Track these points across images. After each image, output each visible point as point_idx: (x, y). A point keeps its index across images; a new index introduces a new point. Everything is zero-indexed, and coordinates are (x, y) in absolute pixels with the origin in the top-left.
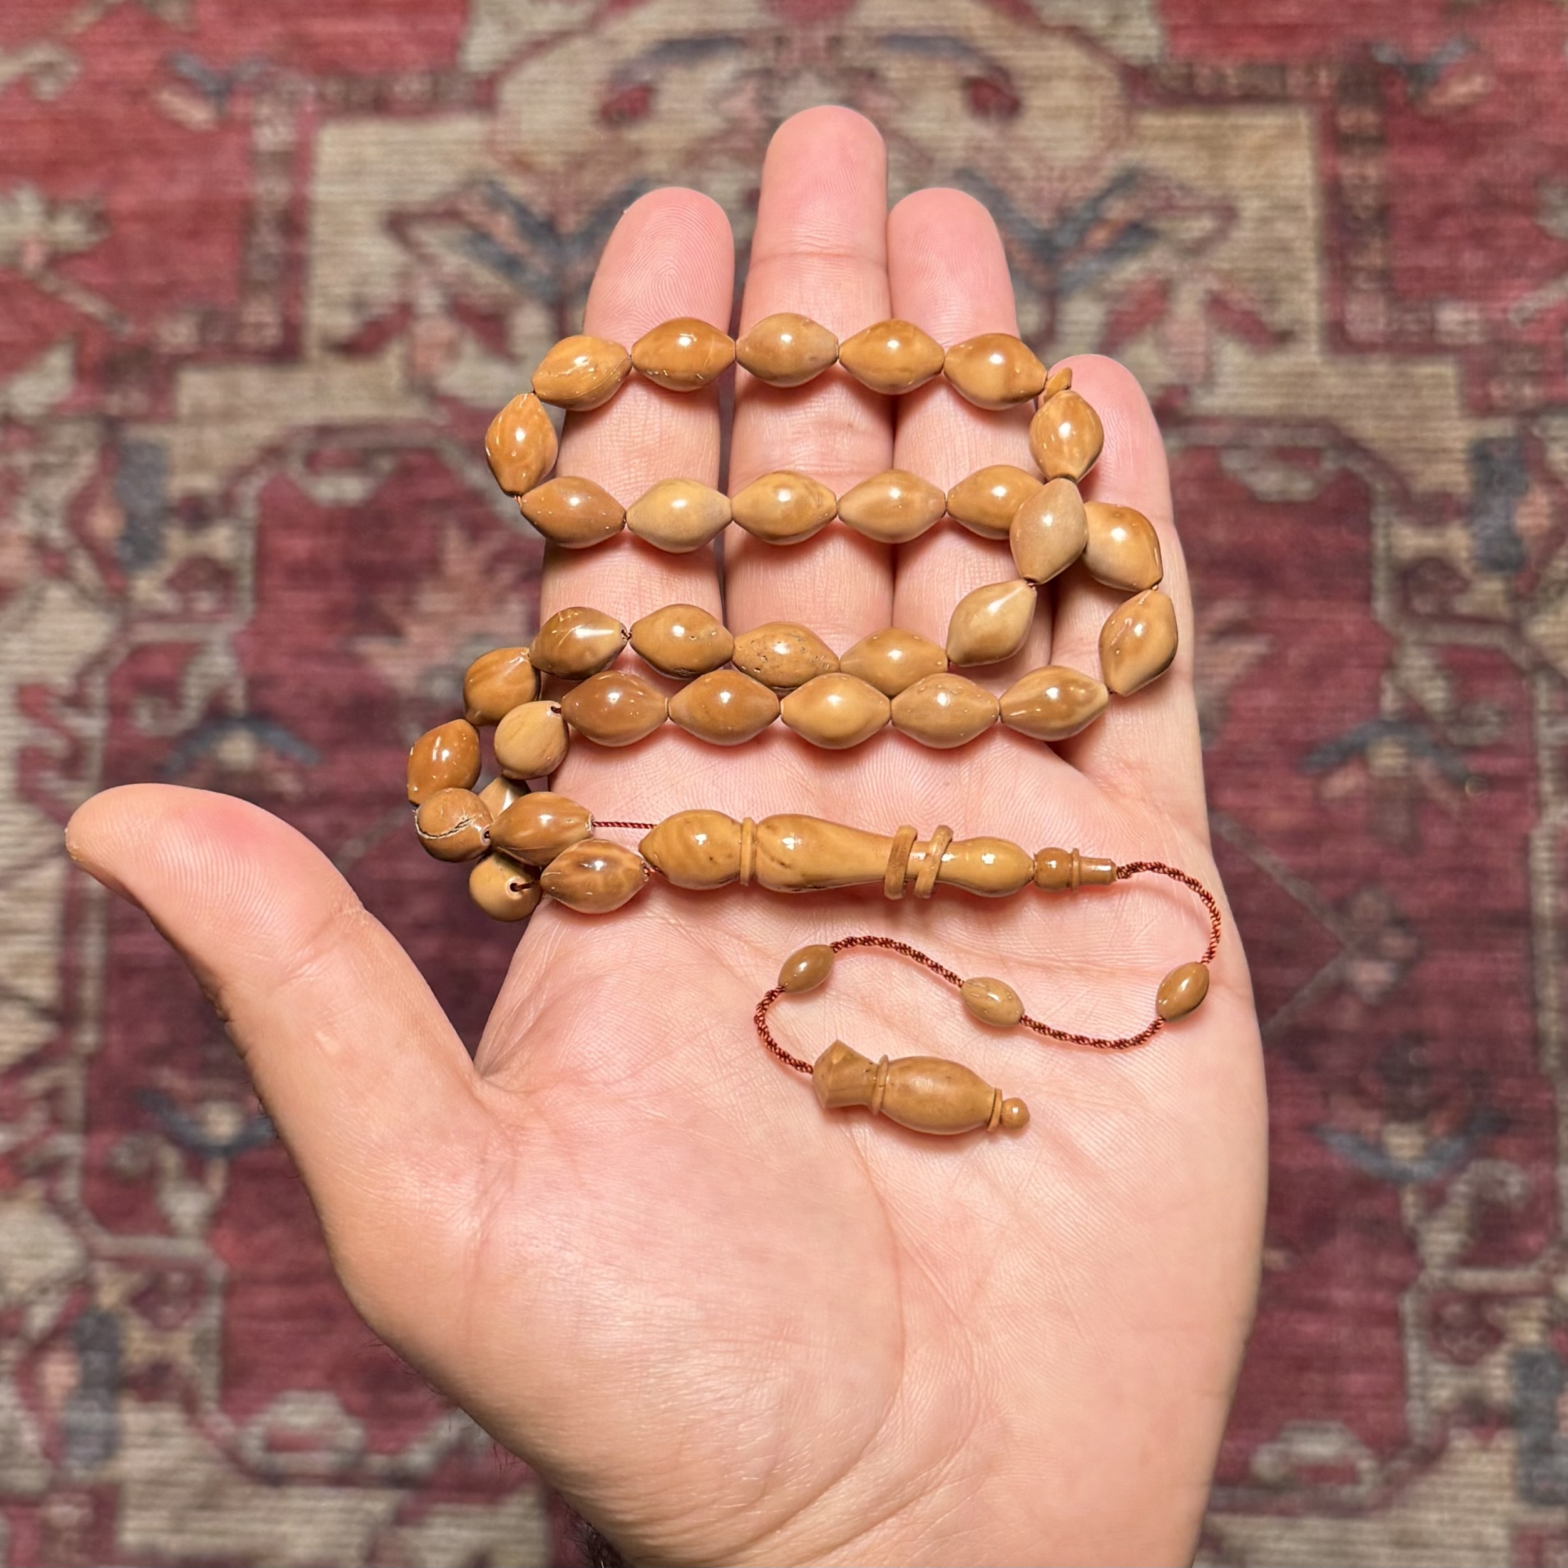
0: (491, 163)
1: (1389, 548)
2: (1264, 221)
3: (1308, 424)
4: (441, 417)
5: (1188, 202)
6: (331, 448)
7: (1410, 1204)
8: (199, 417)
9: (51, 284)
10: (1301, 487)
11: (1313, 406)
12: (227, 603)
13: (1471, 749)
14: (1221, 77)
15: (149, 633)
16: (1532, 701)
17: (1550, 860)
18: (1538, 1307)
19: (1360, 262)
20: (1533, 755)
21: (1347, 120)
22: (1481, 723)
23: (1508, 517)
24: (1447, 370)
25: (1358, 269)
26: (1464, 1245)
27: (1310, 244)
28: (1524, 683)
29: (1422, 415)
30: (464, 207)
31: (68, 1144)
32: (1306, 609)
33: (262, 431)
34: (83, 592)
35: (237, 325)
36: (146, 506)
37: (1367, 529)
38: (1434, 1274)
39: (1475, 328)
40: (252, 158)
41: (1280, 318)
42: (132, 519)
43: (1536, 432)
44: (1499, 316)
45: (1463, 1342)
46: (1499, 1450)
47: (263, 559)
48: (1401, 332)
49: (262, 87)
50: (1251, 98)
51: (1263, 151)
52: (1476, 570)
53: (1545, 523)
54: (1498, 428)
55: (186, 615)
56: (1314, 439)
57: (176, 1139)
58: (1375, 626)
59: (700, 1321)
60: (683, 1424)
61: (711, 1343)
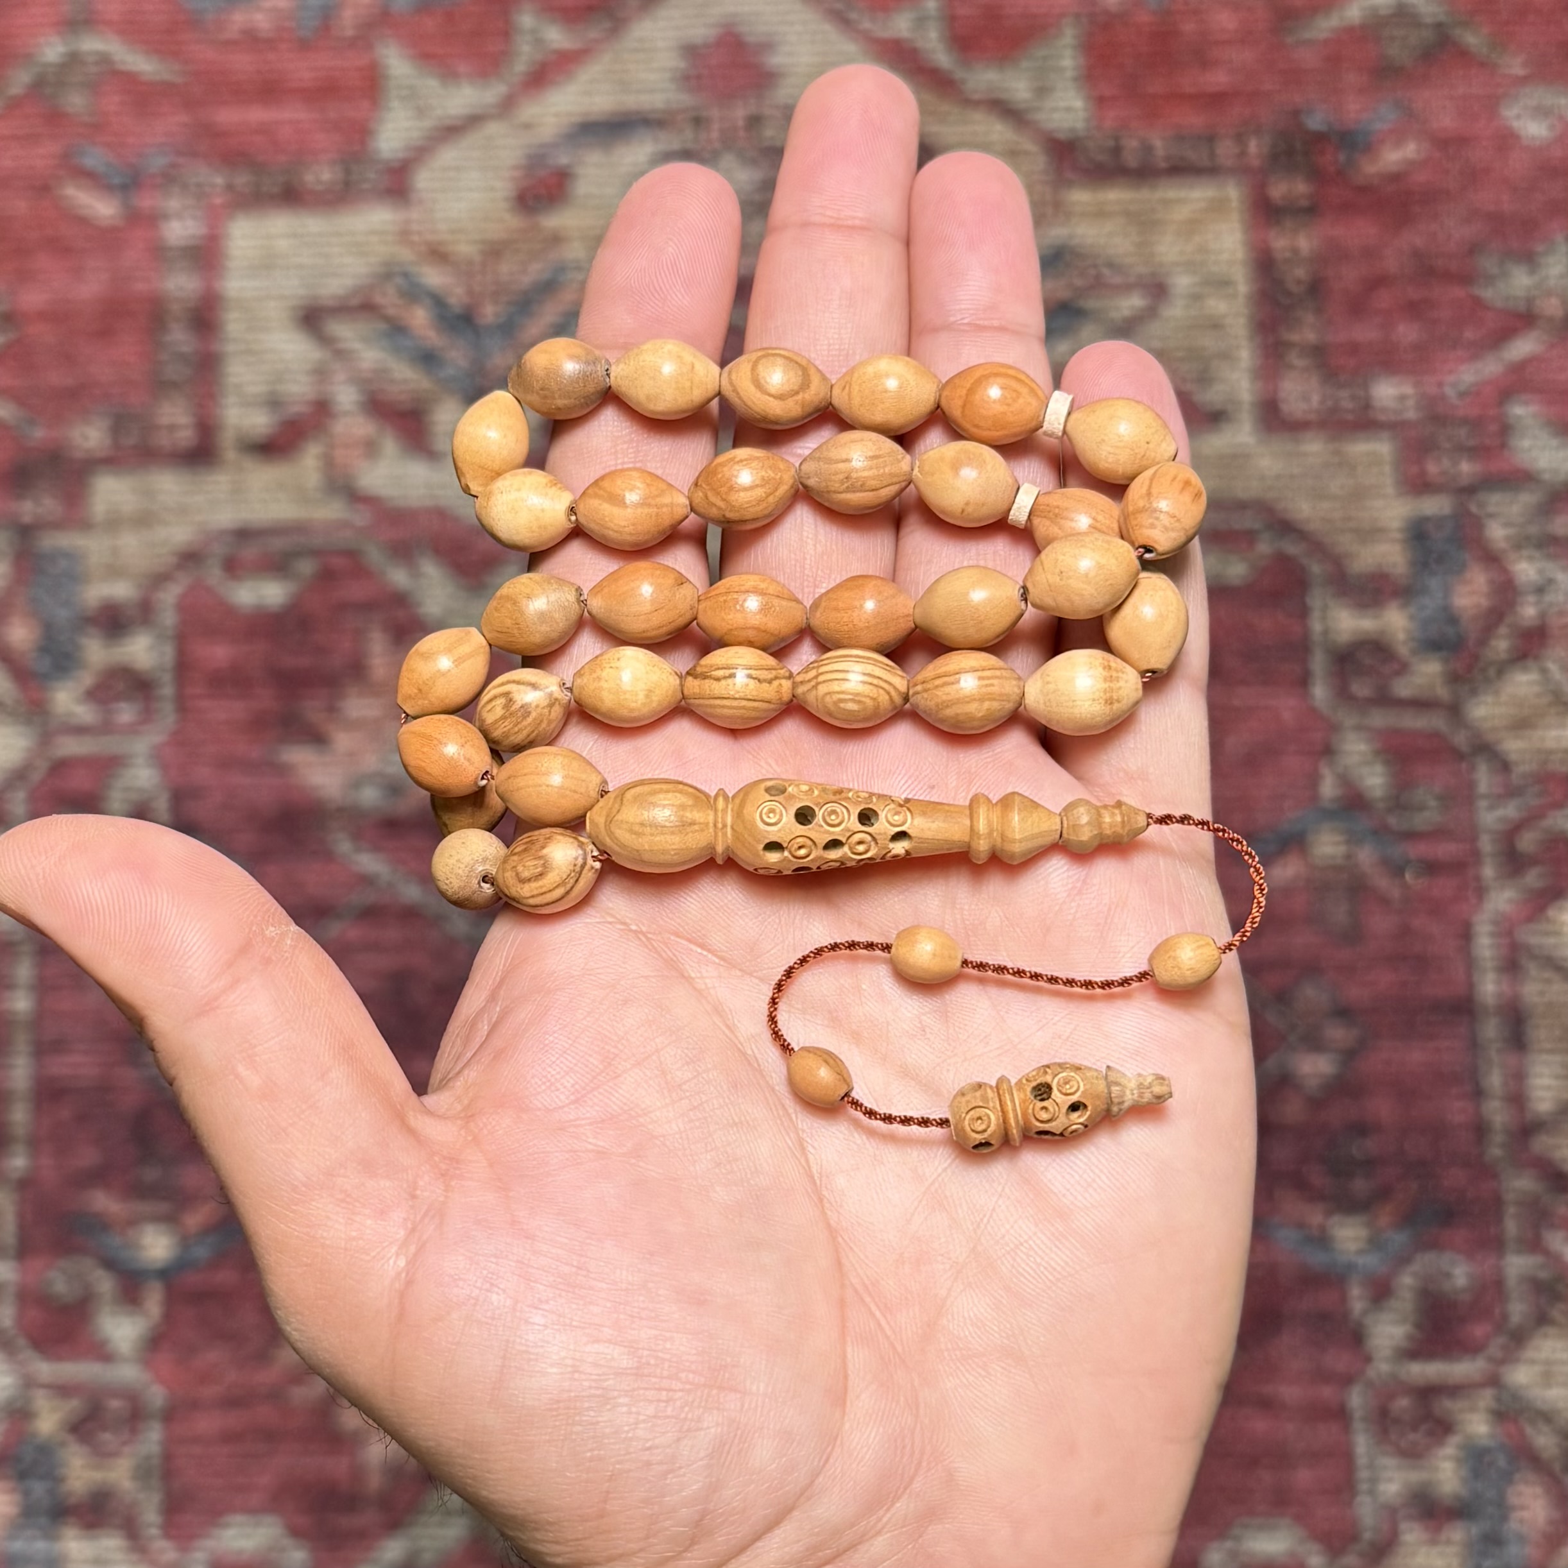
0: (405, 255)
1: (1326, 632)
2: (1196, 298)
3: (1242, 506)
4: (361, 518)
5: (1117, 280)
6: (250, 552)
7: (1357, 1297)
8: (114, 523)
10: (1237, 570)
11: (1246, 488)
12: (147, 715)
13: (1411, 836)
14: (1148, 149)
15: (70, 747)
16: (1471, 785)
17: (1492, 946)
18: (1486, 1398)
19: (1295, 337)
20: (1473, 839)
21: (1279, 190)
22: (1422, 808)
23: (1446, 597)
24: (1382, 447)
25: (1291, 345)
26: (1410, 1337)
27: (1242, 321)
28: (1464, 765)
29: (1359, 495)
30: (379, 299)
31: (3, 1271)
32: (1244, 696)
33: (179, 534)
34: (1, 705)
35: (151, 427)
36: (63, 614)
37: (1304, 613)
38: (1382, 1367)
39: (1411, 403)
40: (159, 252)
41: (1212, 396)
42: (48, 629)
43: (1474, 509)
44: (1434, 390)
45: (1412, 1436)
46: (1448, 1542)
47: (183, 667)
48: (1334, 410)
49: (169, 179)
50: (1179, 170)
51: (1192, 226)
52: (1414, 652)
53: (1484, 602)
54: (1435, 506)
55: (106, 728)
56: (1247, 521)
57: (110, 1264)
58: (1313, 711)
59: (631, 1368)
60: (609, 1474)
61: (642, 1392)
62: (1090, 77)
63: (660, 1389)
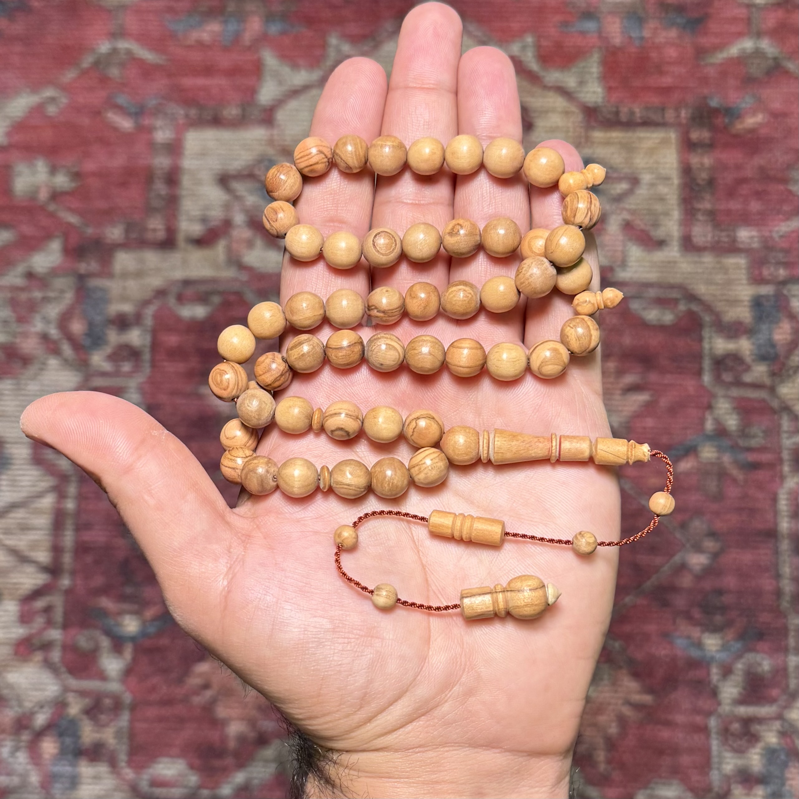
0: (271, 151)
1: (711, 349)
2: (652, 185)
3: (672, 287)
4: (244, 277)
5: (615, 175)
6: (189, 291)
7: (715, 673)
8: (125, 275)
9: (52, 207)
10: (668, 318)
11: (674, 278)
12: (137, 368)
13: (749, 449)
14: (632, 113)
15: (99, 382)
16: (779, 426)
17: (786, 505)
18: (776, 725)
19: (700, 206)
20: (780, 453)
21: (695, 135)
22: (754, 437)
23: (770, 335)
24: (741, 261)
25: (699, 210)
26: (740, 694)
27: (675, 197)
28: (776, 417)
29: (729, 283)
30: (257, 172)
31: (55, 634)
32: (668, 379)
33: (156, 282)
34: (66, 361)
35: (144, 229)
36: (98, 319)
37: (700, 339)
38: (726, 708)
39: (756, 239)
40: (151, 145)
41: (659, 233)
42: (91, 325)
43: (785, 292)
44: (767, 234)
45: (740, 742)
46: (756, 795)
47: (155, 346)
48: (718, 242)
49: (157, 111)
50: (647, 123)
51: (651, 151)
52: (754, 361)
53: (789, 337)
54: (766, 290)
55: (117, 374)
56: (675, 294)
57: (108, 633)
58: (702, 387)
59: (331, 629)
60: (322, 677)
61: (336, 639)
62: (604, 78)
63: (345, 638)
